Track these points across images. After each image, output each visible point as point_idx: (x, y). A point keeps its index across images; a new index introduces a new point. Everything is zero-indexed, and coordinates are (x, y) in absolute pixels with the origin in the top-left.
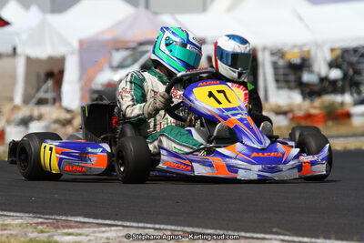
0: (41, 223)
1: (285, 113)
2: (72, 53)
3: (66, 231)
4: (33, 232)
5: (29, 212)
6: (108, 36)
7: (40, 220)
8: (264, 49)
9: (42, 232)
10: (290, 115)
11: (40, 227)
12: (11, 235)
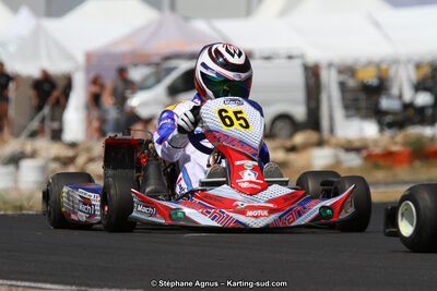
1: (357, 150)
6: (124, 48)
8: (330, 65)
10: (365, 153)
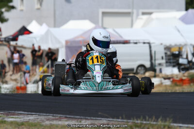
2: (62, 47)
10: (171, 80)
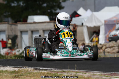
0: (106, 74)
3: (115, 76)
4: (104, 77)
5: (101, 71)
7: (106, 73)
9: (107, 77)
11: (106, 75)
12: (97, 78)
